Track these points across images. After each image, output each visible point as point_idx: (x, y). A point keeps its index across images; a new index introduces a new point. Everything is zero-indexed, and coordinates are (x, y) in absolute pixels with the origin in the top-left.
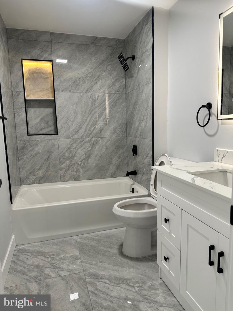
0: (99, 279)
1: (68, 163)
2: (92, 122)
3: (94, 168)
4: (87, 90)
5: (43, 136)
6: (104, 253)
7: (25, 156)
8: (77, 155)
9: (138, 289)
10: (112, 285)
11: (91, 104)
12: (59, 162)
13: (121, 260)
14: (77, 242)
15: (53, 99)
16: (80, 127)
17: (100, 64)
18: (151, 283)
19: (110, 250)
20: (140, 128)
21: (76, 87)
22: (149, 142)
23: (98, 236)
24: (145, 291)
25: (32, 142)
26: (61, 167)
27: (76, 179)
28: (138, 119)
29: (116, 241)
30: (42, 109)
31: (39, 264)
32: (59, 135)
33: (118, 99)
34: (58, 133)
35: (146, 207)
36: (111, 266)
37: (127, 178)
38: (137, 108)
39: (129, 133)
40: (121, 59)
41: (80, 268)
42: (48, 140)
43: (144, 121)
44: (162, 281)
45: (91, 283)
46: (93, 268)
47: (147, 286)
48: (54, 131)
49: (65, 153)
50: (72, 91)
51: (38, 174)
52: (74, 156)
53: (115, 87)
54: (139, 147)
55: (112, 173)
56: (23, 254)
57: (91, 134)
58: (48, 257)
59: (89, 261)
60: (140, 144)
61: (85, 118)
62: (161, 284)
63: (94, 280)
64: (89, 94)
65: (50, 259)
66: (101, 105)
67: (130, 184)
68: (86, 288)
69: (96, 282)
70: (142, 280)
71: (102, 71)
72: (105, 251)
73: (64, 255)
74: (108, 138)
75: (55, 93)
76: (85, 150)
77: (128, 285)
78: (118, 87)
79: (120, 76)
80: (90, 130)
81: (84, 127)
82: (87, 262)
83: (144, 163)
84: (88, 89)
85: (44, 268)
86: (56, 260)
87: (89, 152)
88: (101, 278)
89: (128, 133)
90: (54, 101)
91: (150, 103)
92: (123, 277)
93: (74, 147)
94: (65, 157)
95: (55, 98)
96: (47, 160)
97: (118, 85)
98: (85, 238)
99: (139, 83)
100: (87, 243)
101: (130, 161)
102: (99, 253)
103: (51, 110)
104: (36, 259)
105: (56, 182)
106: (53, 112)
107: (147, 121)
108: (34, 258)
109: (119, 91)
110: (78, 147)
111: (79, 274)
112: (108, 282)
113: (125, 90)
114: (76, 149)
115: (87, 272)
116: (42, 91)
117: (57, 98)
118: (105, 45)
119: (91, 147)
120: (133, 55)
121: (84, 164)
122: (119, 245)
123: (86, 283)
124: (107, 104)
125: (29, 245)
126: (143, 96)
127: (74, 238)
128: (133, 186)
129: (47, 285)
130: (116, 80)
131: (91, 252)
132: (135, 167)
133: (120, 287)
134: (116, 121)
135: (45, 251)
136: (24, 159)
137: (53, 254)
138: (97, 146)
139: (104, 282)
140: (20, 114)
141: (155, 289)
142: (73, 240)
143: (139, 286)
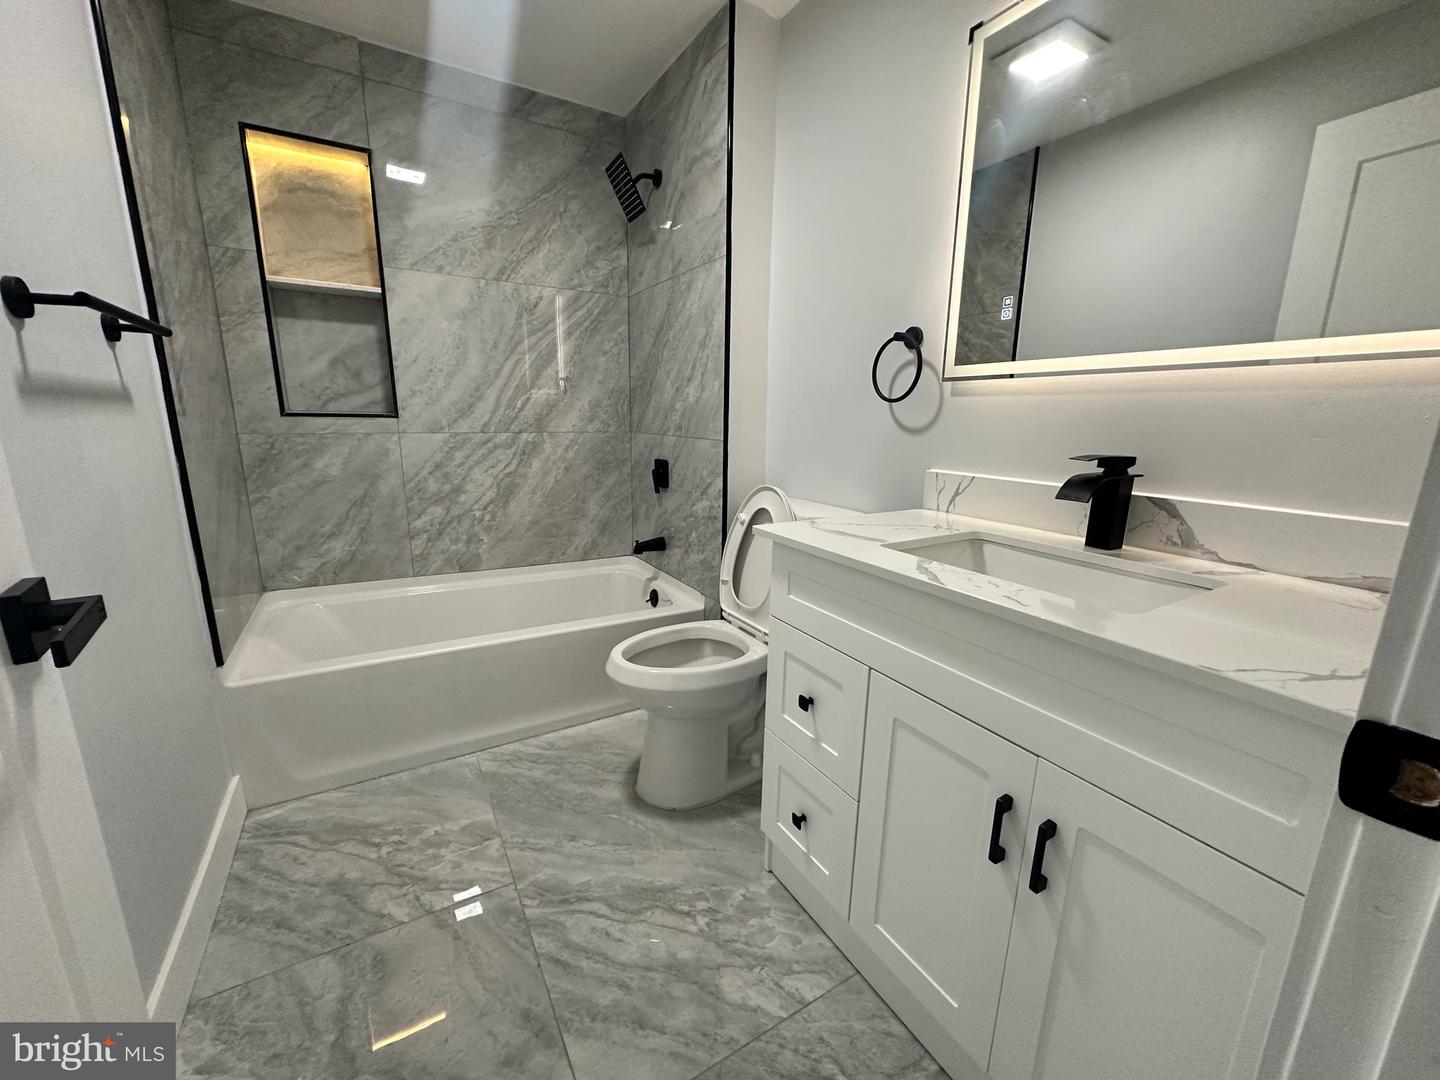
0: (572, 903)
1: (436, 515)
2: (517, 381)
3: (528, 529)
4: (502, 271)
5: (341, 421)
6: (577, 802)
7: (275, 490)
8: (469, 487)
9: (707, 920)
10: (619, 918)
11: (517, 320)
12: (405, 511)
13: (636, 821)
14: (482, 775)
15: (379, 290)
16: (478, 394)
17: (544, 188)
18: (743, 891)
19: (596, 791)
20: (678, 405)
21: (462, 257)
22: (710, 448)
23: (551, 746)
24: (729, 927)
25: (301, 440)
26: (411, 527)
27: (466, 564)
28: (671, 377)
29: (612, 757)
30: (335, 326)
31: (342, 875)
32: (400, 418)
33: (604, 312)
34: (400, 412)
35: (707, 649)
36: (606, 848)
37: (634, 559)
38: (668, 340)
39: (640, 422)
40: (618, 176)
41: (500, 870)
42: (361, 436)
43: (696, 382)
44: (773, 881)
45: (547, 922)
46: (546, 865)
47: (732, 906)
48: (383, 405)
49: (426, 479)
50: (447, 269)
51: (328, 551)
52: (458, 490)
53: (595, 270)
54: (674, 464)
55: (584, 547)
56: (277, 843)
57: (516, 418)
58: (377, 840)
59: (532, 840)
60: (679, 456)
61: (496, 366)
62: (772, 890)
63: (555, 910)
64: (508, 287)
65: (385, 850)
66: (546, 325)
67: (644, 578)
68: (527, 948)
69: (562, 918)
70: (715, 885)
71: (551, 214)
72: (581, 798)
73: (437, 829)
74: (571, 436)
75: (385, 269)
76: (495, 471)
77: (672, 910)
78: (605, 272)
79: (610, 239)
80: (511, 405)
81: (491, 395)
82: (524, 843)
83: (691, 516)
84: (505, 268)
85: (365, 888)
86: (410, 849)
87: (507, 480)
88: (580, 900)
89: (636, 421)
90: (382, 300)
91: (715, 323)
92: (652, 882)
93: (458, 462)
94: (428, 496)
95: (383, 287)
96: (362, 503)
97: (603, 267)
98: (509, 758)
99: (676, 261)
100: (518, 774)
101: (645, 507)
102: (561, 806)
103: (370, 331)
104: (328, 855)
105: (399, 577)
106: (380, 341)
107: (704, 382)
108: (320, 855)
109: (607, 287)
110: (470, 462)
111: (500, 896)
112: (604, 910)
113: (625, 283)
114: (466, 467)
115: (527, 883)
116: (332, 260)
117: (393, 290)
118: (560, 124)
119: (515, 462)
120: (656, 170)
121: (493, 518)
122: (625, 769)
123: (527, 925)
124: (560, 331)
125: (304, 803)
126: (689, 302)
127: (471, 759)
128: (654, 585)
129: (379, 958)
130: (599, 249)
131: (534, 806)
132: (661, 528)
133: (644, 924)
134: (600, 382)
135: (367, 821)
136: (269, 498)
137: (397, 827)
138: (536, 460)
139: (591, 913)
140: (246, 334)
141: (761, 913)
142: (468, 766)
143: (707, 911)
